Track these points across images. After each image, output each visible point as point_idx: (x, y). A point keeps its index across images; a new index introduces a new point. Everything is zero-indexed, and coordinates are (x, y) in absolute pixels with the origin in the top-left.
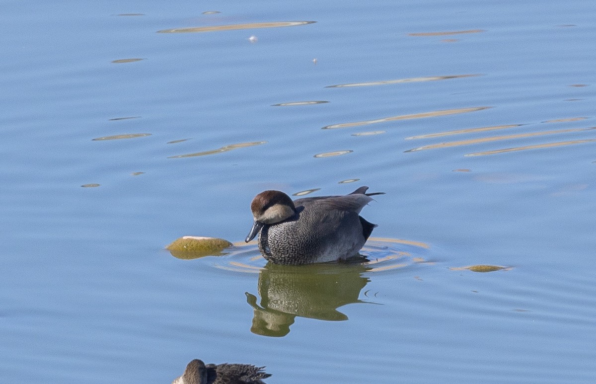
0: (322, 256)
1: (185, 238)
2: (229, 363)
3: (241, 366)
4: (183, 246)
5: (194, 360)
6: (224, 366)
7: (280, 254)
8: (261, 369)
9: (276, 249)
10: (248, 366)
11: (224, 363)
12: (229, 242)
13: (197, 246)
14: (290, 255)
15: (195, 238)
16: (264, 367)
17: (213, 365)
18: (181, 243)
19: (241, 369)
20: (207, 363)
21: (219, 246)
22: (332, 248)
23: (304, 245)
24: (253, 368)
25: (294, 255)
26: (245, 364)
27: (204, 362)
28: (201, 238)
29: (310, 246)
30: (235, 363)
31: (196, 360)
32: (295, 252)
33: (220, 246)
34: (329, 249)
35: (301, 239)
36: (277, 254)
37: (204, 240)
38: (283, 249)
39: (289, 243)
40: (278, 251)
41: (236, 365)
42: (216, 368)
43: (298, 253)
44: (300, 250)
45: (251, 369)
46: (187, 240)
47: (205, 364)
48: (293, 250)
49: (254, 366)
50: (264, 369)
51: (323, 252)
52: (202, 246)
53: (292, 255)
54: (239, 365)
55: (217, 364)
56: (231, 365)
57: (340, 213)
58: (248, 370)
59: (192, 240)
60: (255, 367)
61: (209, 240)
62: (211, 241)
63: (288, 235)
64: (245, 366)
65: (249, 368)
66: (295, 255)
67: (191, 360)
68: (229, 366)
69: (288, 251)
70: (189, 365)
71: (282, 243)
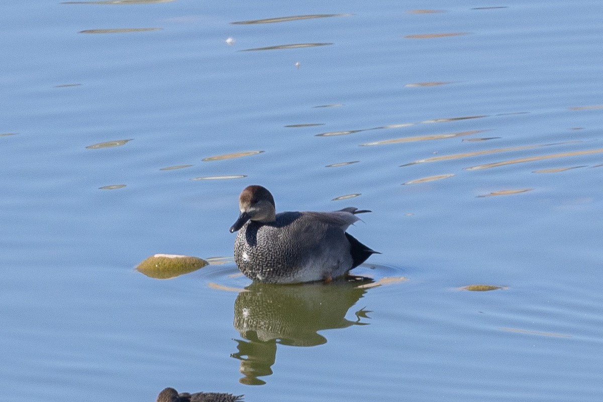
0: (304, 269)
1: (157, 256)
2: (205, 392)
3: (218, 395)
4: (155, 265)
5: (166, 389)
6: (199, 394)
7: (258, 261)
8: (239, 398)
9: (254, 254)
10: (225, 395)
11: (199, 392)
12: (204, 261)
13: (170, 265)
14: (268, 263)
15: (167, 256)
16: (242, 396)
17: (187, 394)
18: (153, 262)
19: (217, 398)
20: (180, 392)
21: (193, 265)
22: (314, 261)
23: (285, 254)
24: (231, 397)
25: (272, 264)
26: (221, 392)
27: (177, 391)
28: (174, 256)
29: (290, 255)
30: (211, 392)
31: (169, 389)
32: (274, 261)
33: (195, 265)
34: (311, 262)
35: (282, 246)
36: (254, 261)
37: (177, 258)
38: (262, 255)
39: (268, 249)
40: (257, 257)
41: (212, 394)
42: (190, 397)
43: (277, 262)
44: (280, 259)
45: (228, 398)
46: (159, 258)
47: (179, 393)
48: (272, 258)
49: (231, 395)
50: (242, 397)
51: (304, 265)
52: (175, 265)
53: (271, 263)
54: (215, 394)
55: (191, 393)
56: (207, 394)
57: (323, 225)
58: (225, 399)
59: (164, 258)
60: (233, 395)
61: (183, 258)
62: (185, 259)
63: (268, 239)
64: (221, 395)
65: (226, 397)
66: (274, 263)
67: (164, 388)
68: (205, 395)
69: (266, 258)
70: (161, 394)
71: (261, 248)
